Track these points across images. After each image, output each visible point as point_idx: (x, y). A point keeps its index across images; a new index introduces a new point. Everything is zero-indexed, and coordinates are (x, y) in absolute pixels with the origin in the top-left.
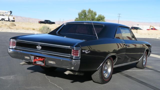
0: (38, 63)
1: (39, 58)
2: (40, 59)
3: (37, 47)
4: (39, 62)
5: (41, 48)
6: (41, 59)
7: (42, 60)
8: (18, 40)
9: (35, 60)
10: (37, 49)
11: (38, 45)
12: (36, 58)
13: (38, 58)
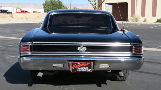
0: (80, 70)
1: (81, 64)
2: (84, 64)
3: (78, 48)
4: (82, 68)
5: (86, 49)
6: (86, 63)
7: (87, 65)
8: (34, 42)
9: (75, 67)
10: (78, 51)
11: (80, 46)
12: (76, 63)
13: (79, 64)
